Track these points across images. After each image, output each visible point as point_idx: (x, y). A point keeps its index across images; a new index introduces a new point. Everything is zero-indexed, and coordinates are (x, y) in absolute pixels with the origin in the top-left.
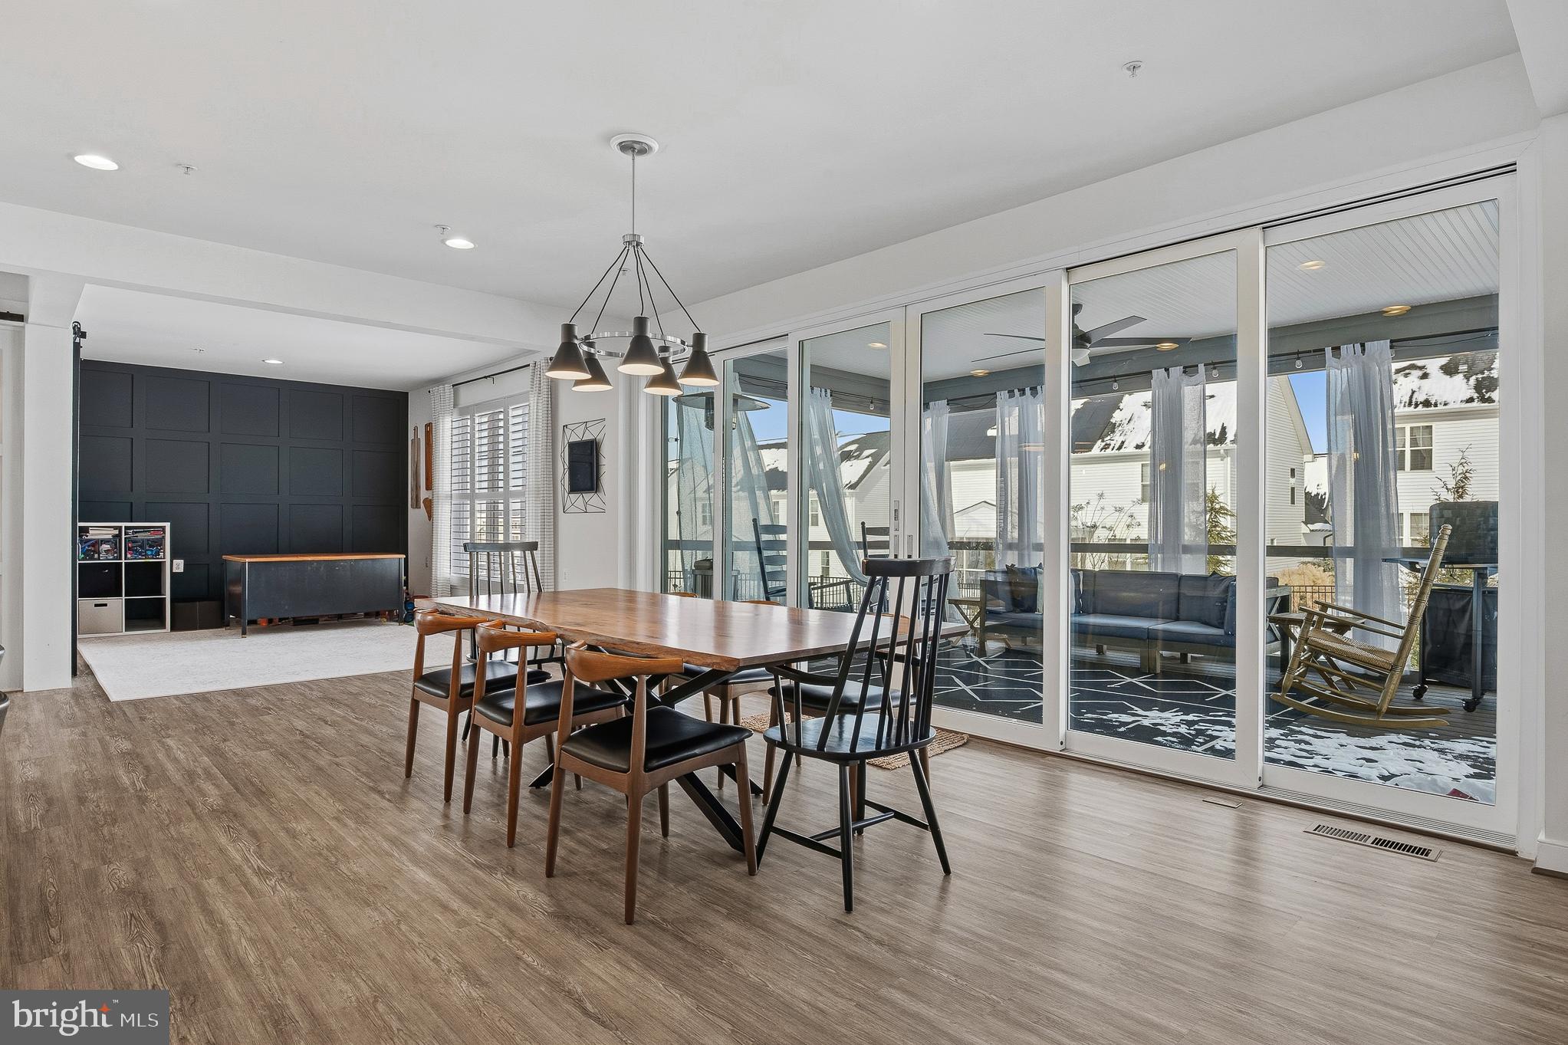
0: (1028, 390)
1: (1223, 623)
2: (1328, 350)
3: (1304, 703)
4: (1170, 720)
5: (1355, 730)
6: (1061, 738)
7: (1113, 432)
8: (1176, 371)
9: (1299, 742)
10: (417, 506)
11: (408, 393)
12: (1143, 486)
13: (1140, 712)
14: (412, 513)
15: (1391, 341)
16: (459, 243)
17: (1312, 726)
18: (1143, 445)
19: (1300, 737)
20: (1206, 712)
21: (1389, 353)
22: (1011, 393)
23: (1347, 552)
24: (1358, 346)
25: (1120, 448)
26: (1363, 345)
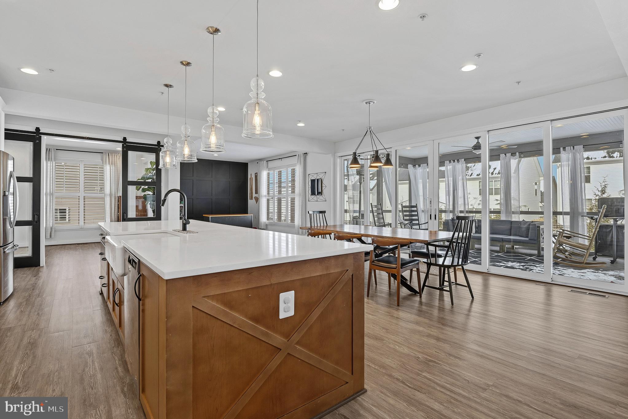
0: (456, 161)
1: (528, 236)
2: (562, 149)
3: (559, 260)
4: (516, 265)
5: (575, 268)
6: (488, 268)
7: (468, 170)
8: (509, 155)
9: (559, 271)
10: (251, 199)
11: (248, 163)
12: (480, 189)
13: (505, 263)
14: (250, 201)
15: (583, 146)
16: (301, 125)
17: (562, 266)
18: (479, 175)
19: (559, 270)
20: (527, 263)
21: (582, 149)
22: (450, 161)
23: (566, 213)
24: (572, 147)
25: (471, 176)
26: (573, 147)
